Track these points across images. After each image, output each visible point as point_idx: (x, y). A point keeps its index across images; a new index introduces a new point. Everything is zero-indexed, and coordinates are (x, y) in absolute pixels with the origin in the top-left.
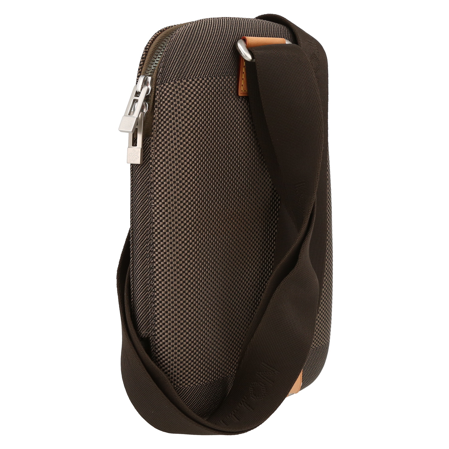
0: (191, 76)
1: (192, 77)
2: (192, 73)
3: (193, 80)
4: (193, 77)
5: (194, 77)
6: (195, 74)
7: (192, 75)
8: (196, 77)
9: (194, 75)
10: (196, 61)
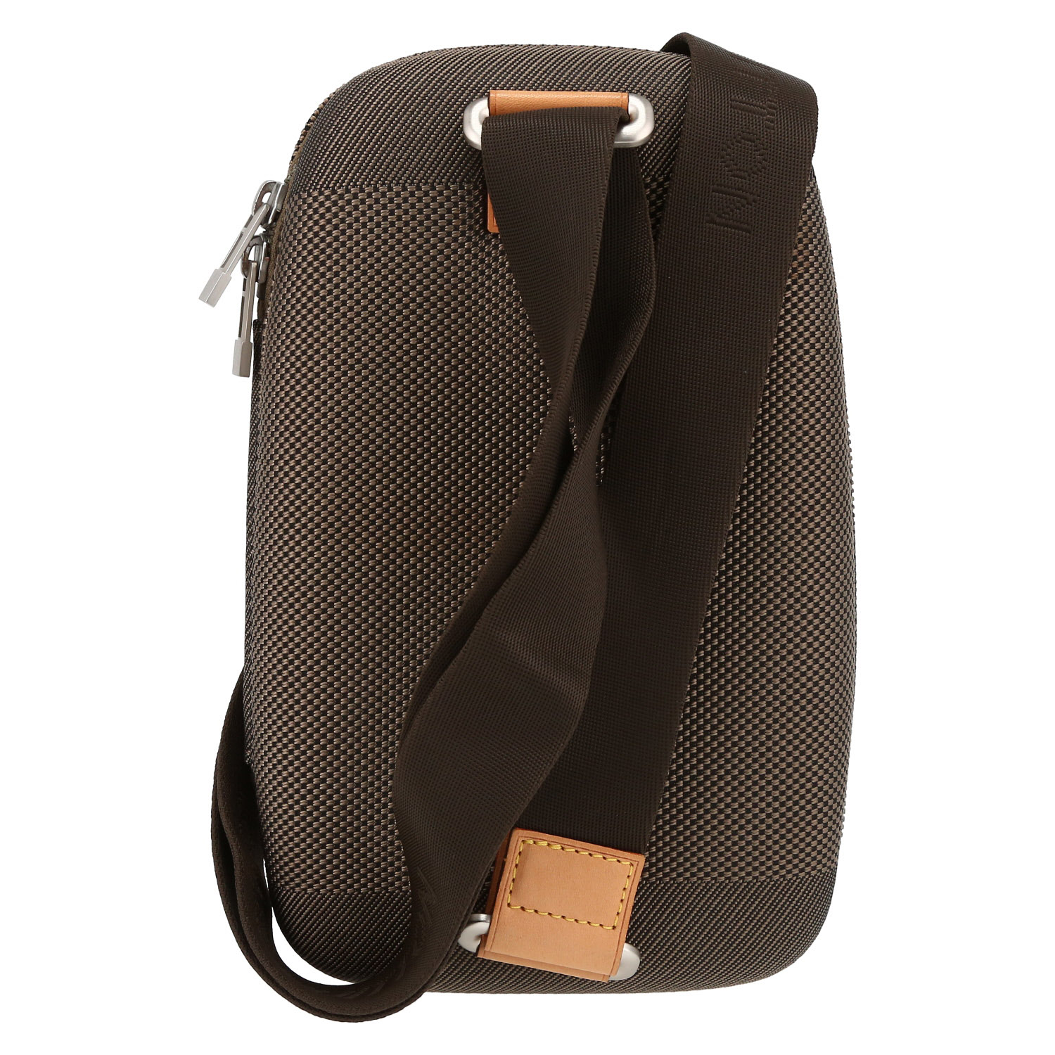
0: (330, 182)
1: (331, 185)
2: (334, 176)
3: (334, 192)
4: (335, 185)
5: (338, 185)
6: (339, 178)
7: (332, 179)
8: (341, 185)
9: (337, 181)
10: (346, 148)
